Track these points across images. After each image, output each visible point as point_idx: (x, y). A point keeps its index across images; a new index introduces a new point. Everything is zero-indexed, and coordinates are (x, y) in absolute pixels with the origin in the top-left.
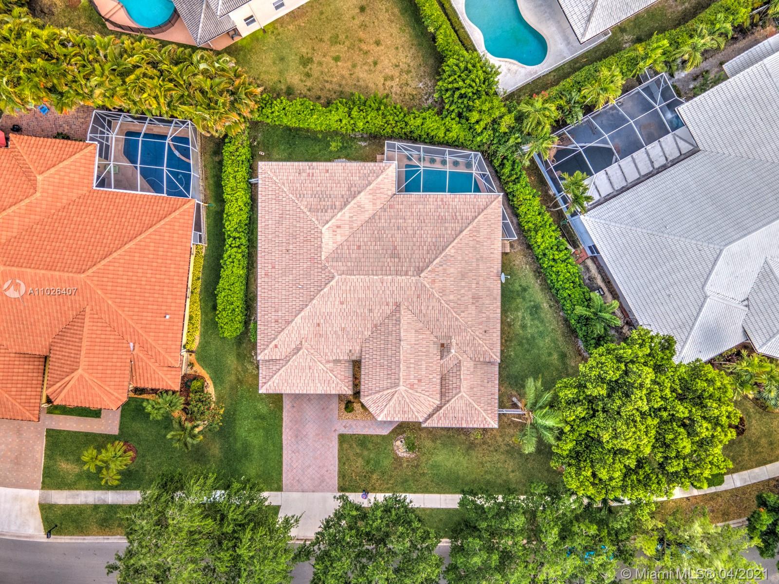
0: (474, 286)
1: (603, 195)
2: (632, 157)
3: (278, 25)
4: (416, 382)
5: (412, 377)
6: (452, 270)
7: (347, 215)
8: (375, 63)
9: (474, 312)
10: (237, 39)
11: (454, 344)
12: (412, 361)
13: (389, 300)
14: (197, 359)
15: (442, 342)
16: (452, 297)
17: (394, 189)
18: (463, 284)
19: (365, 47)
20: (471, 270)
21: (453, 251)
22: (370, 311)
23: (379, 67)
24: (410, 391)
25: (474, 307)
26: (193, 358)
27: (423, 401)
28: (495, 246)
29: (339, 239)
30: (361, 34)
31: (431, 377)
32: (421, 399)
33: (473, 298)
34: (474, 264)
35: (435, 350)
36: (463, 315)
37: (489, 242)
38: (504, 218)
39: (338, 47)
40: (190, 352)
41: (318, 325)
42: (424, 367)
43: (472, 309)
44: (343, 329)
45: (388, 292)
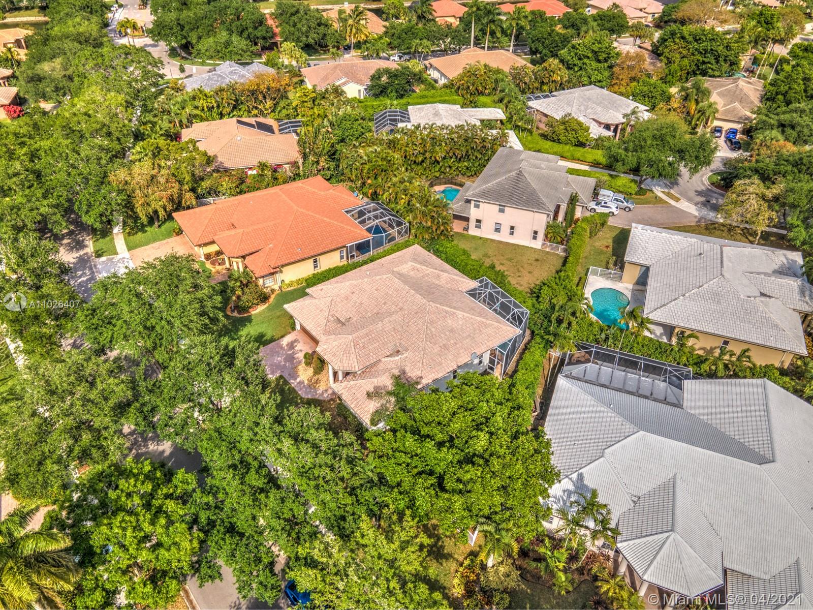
0: (452, 342)
1: (586, 378)
2: (626, 375)
3: (489, 241)
4: (361, 345)
5: (363, 341)
6: (449, 321)
7: (428, 272)
8: (519, 276)
9: (436, 350)
10: (465, 232)
11: (405, 355)
12: (373, 335)
13: (401, 304)
14: (278, 294)
15: (400, 349)
16: (433, 330)
17: (464, 290)
18: (447, 333)
19: (521, 269)
20: (460, 335)
21: (460, 316)
22: (385, 304)
23: (519, 279)
24: (352, 344)
25: (439, 349)
26: (277, 292)
27: (351, 358)
28: (488, 344)
29: (412, 273)
30: (526, 266)
31: (371, 354)
32: (352, 355)
33: (444, 345)
34: (465, 335)
35: (391, 347)
36: (428, 343)
37: (487, 337)
38: (510, 341)
39: (509, 263)
40: (280, 288)
41: (353, 293)
42: (375, 345)
43: (436, 349)
44: (361, 304)
45: (404, 299)
